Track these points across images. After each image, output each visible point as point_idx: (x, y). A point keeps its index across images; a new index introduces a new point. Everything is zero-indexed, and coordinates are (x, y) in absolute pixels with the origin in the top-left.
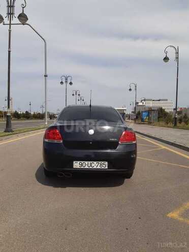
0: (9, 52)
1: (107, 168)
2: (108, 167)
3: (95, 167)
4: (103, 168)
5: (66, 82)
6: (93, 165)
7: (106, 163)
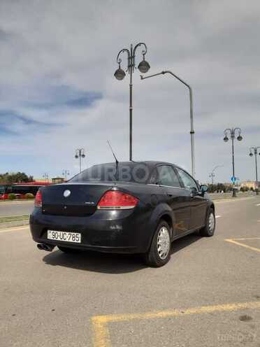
0: (131, 110)
1: (79, 242)
2: (82, 240)
3: (67, 240)
4: (75, 241)
5: (233, 137)
6: (65, 237)
7: (80, 235)
